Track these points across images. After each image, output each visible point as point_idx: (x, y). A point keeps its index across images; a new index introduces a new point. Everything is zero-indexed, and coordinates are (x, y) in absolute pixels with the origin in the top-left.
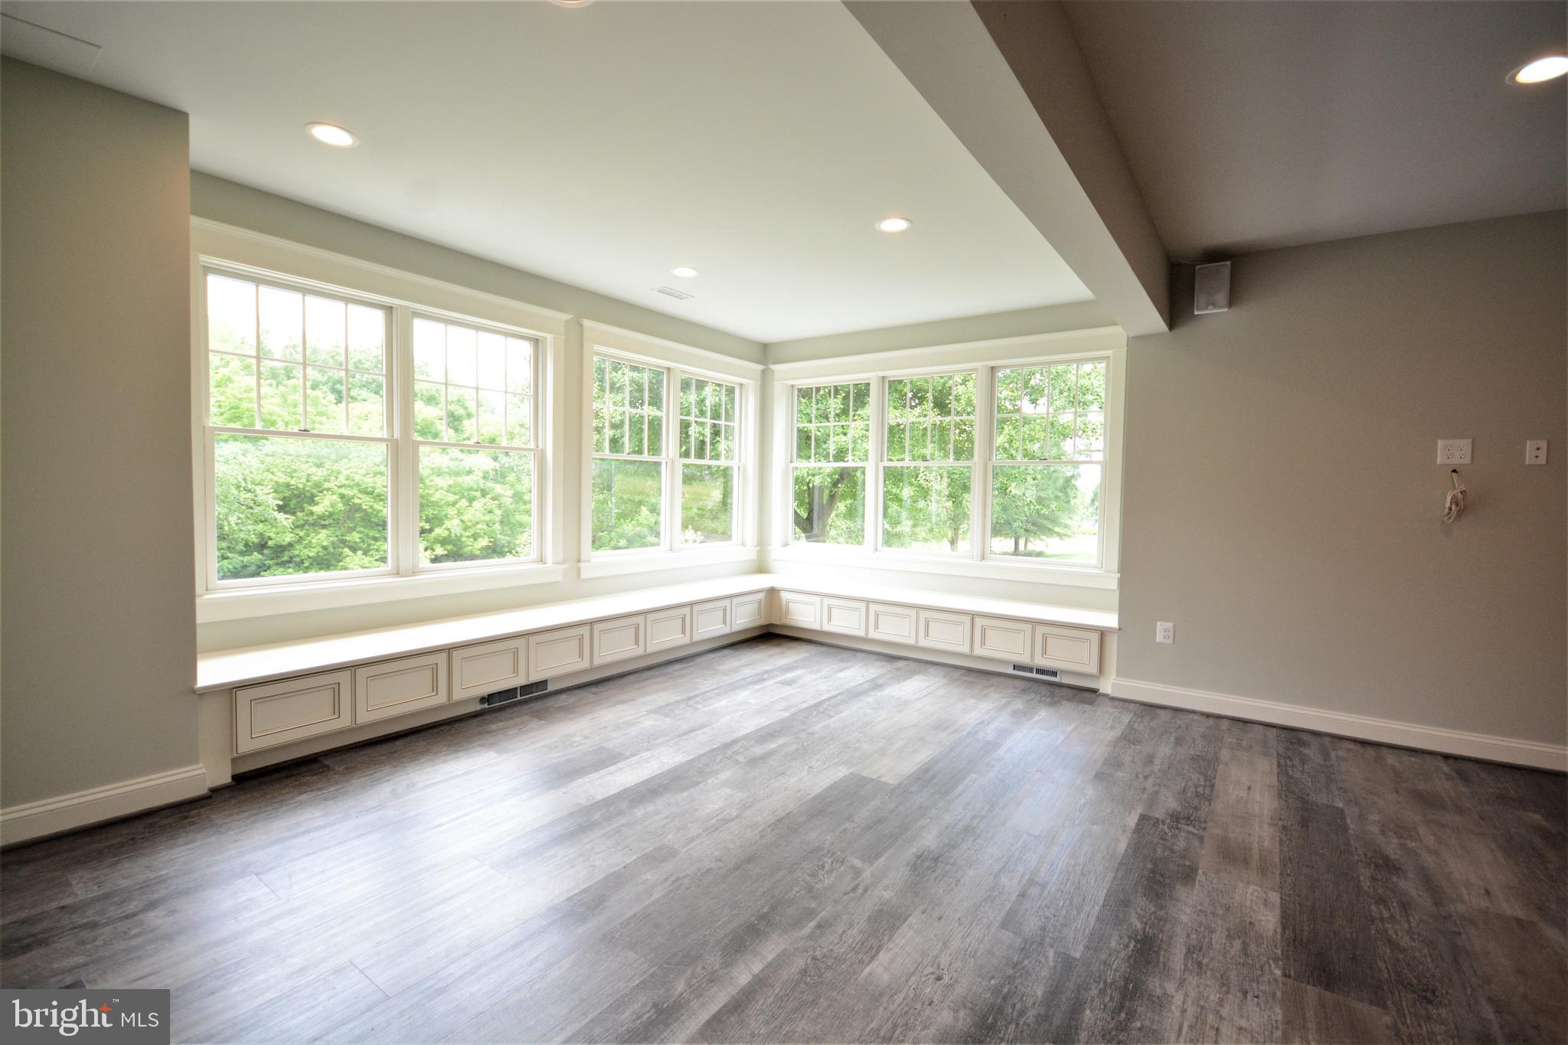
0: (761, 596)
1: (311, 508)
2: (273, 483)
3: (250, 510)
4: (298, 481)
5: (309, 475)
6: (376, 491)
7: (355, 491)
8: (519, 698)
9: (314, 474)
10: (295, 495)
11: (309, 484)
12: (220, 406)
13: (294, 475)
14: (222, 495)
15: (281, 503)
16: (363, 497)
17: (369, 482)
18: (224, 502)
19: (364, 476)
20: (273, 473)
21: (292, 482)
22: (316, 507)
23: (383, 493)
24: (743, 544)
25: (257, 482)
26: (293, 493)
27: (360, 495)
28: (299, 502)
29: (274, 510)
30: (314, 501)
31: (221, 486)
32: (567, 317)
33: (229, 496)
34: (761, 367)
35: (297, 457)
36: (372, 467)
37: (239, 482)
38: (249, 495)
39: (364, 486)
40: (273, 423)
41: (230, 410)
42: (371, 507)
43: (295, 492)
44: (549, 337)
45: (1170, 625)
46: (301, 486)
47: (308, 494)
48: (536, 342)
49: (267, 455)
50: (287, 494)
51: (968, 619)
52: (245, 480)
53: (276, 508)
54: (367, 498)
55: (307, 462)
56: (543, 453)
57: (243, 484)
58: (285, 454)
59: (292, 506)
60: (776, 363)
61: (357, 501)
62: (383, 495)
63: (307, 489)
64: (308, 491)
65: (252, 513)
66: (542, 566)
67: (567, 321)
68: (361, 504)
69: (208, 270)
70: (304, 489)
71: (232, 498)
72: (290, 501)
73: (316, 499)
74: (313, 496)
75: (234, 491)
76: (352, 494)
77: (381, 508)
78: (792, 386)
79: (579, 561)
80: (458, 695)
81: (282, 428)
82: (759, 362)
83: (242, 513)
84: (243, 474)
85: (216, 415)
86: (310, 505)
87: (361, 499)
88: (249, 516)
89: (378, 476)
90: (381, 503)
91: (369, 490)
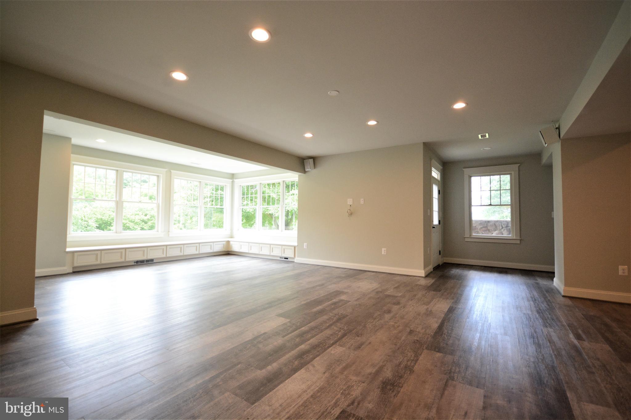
0: (225, 243)
1: (110, 228)
2: (96, 218)
3: (86, 228)
4: (105, 217)
5: (110, 215)
6: (135, 221)
7: (127, 221)
8: (145, 263)
9: (112, 215)
10: (104, 223)
11: (109, 218)
12: (77, 190)
13: (104, 215)
14: (75, 223)
15: (98, 226)
16: (130, 224)
17: (133, 218)
18: (76, 225)
19: (131, 215)
20: (96, 215)
21: (103, 218)
22: (112, 227)
23: (138, 222)
24: (226, 230)
25: (89, 218)
26: (103, 222)
27: (129, 223)
28: (105, 226)
29: (95, 228)
30: (111, 225)
31: (75, 219)
32: (166, 170)
33: (78, 223)
34: (231, 180)
35: (106, 208)
36: (135, 212)
37: (82, 218)
38: (86, 223)
39: (131, 219)
40: (97, 196)
41: (81, 191)
42: (133, 227)
43: (104, 222)
44: (161, 175)
45: (306, 244)
46: (106, 219)
47: (109, 223)
48: (158, 176)
49: (94, 208)
50: (101, 222)
51: (269, 246)
52: (84, 217)
53: (96, 227)
54: (132, 224)
55: (109, 210)
56: (159, 204)
57: (84, 218)
58: (101, 207)
59: (103, 227)
60: (236, 179)
61: (128, 225)
62: (138, 223)
63: (108, 220)
64: (109, 221)
65: (86, 230)
66: (157, 233)
67: (166, 171)
68: (129, 226)
69: (74, 164)
70: (107, 220)
71: (79, 224)
72: (102, 225)
73: (112, 224)
74: (111, 223)
75: (80, 221)
76: (126, 222)
77: (137, 228)
78: (240, 185)
79: (169, 232)
80: (127, 260)
81: (100, 198)
82: (232, 179)
83: (83, 229)
84: (84, 215)
85: (75, 193)
86: (110, 227)
87: (129, 224)
88: (85, 230)
89: (137, 215)
90: (138, 226)
91: (133, 221)
